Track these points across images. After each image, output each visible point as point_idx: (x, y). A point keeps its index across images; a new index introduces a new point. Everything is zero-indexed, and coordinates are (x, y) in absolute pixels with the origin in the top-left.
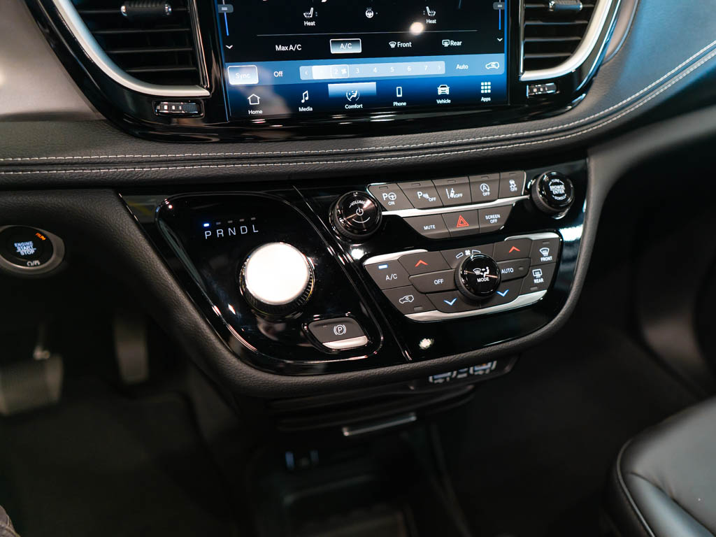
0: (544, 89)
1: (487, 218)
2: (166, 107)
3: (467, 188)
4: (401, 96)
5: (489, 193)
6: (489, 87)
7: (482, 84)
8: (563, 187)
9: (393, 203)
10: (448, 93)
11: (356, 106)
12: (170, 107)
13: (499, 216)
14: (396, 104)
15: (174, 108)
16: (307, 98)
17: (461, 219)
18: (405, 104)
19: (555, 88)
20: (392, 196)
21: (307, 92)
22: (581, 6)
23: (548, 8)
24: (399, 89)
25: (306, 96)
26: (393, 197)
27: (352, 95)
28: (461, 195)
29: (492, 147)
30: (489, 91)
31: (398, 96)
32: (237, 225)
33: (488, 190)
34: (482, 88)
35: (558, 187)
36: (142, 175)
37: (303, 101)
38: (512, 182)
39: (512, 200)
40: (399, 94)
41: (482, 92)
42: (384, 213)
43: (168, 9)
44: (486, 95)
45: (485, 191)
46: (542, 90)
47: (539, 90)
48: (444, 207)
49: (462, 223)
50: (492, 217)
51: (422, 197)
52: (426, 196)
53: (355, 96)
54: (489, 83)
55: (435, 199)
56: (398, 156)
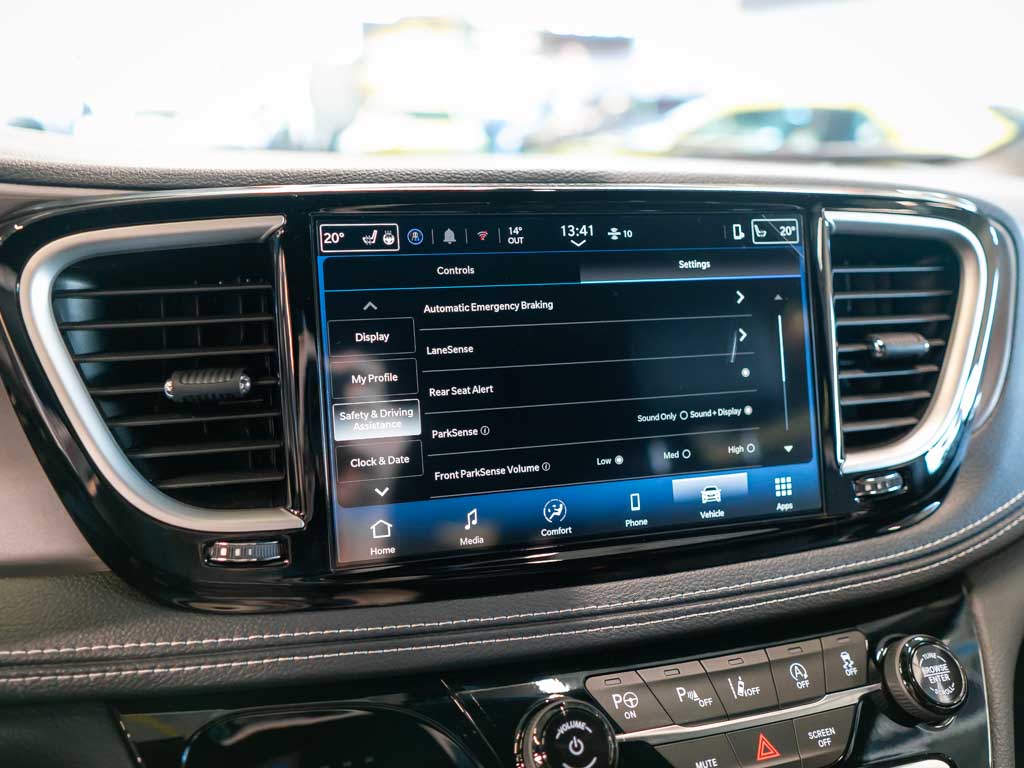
0: (884, 484)
1: (812, 736)
2: (224, 552)
3: (766, 676)
4: (638, 508)
5: (807, 683)
6: (789, 486)
7: (777, 481)
8: (944, 667)
9: (633, 714)
10: (719, 500)
11: (560, 531)
12: (231, 551)
13: (832, 731)
14: (629, 522)
15: (238, 552)
16: (475, 522)
17: (763, 741)
18: (645, 522)
19: (901, 481)
20: (631, 700)
21: (475, 511)
22: (927, 345)
23: (874, 350)
24: (635, 498)
25: (472, 517)
26: (632, 701)
27: (553, 511)
28: (757, 689)
29: (804, 593)
30: (790, 493)
31: (633, 509)
33: (806, 676)
34: (777, 487)
35: (937, 668)
36: (168, 680)
37: (468, 527)
38: (845, 656)
39: (852, 697)
40: (636, 505)
41: (778, 494)
42: (618, 737)
43: (245, 384)
44: (784, 500)
45: (801, 678)
46: (879, 486)
47: (874, 486)
48: (728, 717)
49: (766, 750)
50: (820, 733)
51: (684, 698)
52: (694, 695)
53: (558, 514)
54: (789, 479)
55: (709, 701)
56: (638, 620)
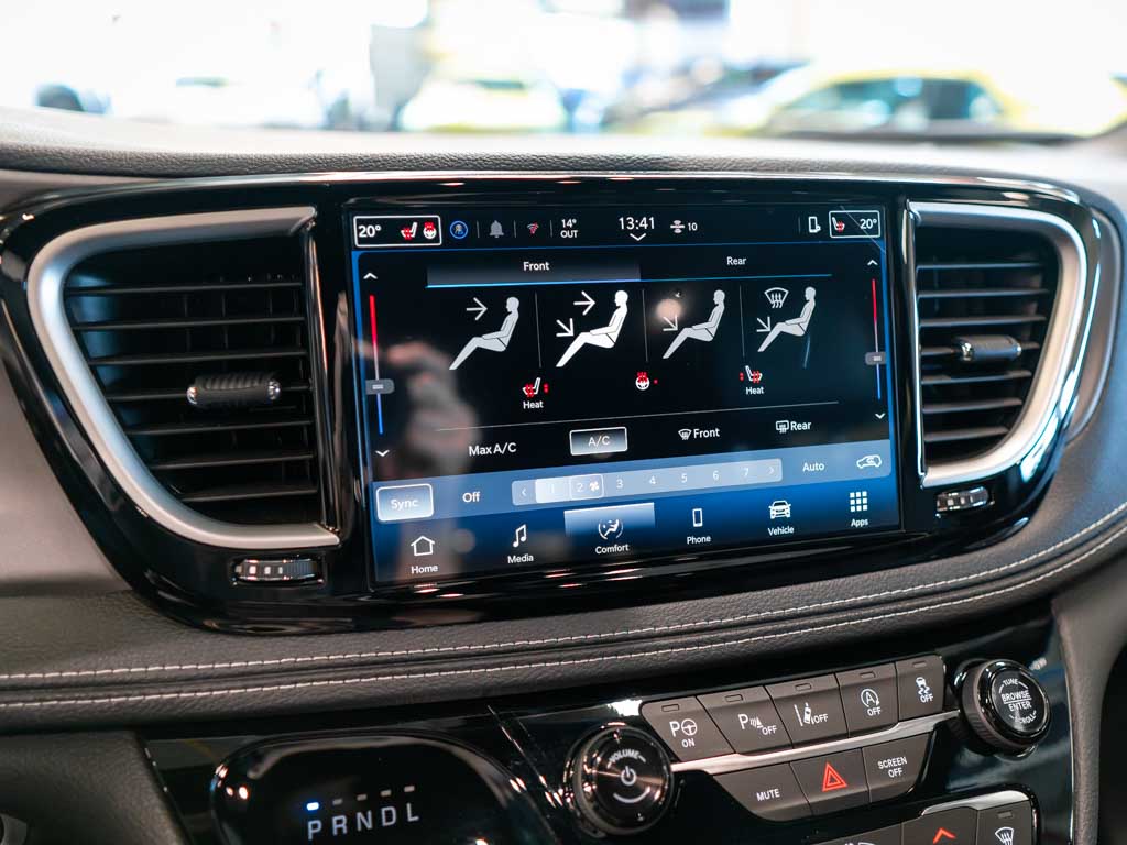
0: (967, 499)
1: (881, 765)
2: (253, 570)
3: (834, 701)
4: (701, 525)
5: (878, 710)
6: (865, 501)
7: (852, 495)
8: (1026, 694)
9: (691, 743)
10: (788, 516)
11: (615, 548)
12: (260, 569)
13: (904, 760)
14: (691, 539)
15: (268, 570)
16: (524, 539)
17: (829, 771)
18: (708, 539)
19: (987, 495)
20: (689, 727)
21: (524, 527)
22: (1019, 349)
23: (961, 354)
24: (698, 513)
25: (521, 533)
26: (691, 728)
27: (608, 527)
28: (825, 716)
29: (878, 615)
30: (865, 508)
31: (695, 525)
32: (374, 805)
33: (878, 702)
34: (852, 502)
35: (1018, 695)
36: (194, 706)
37: (516, 544)
38: (921, 682)
39: (926, 725)
40: (698, 521)
41: (853, 509)
42: (676, 767)
43: (273, 389)
44: (859, 516)
45: (872, 705)
46: (963, 501)
47: (957, 501)
48: (793, 746)
49: (832, 780)
50: (891, 762)
51: (747, 725)
52: (757, 723)
53: (614, 530)
54: (865, 494)
55: (774, 728)
56: (698, 643)
